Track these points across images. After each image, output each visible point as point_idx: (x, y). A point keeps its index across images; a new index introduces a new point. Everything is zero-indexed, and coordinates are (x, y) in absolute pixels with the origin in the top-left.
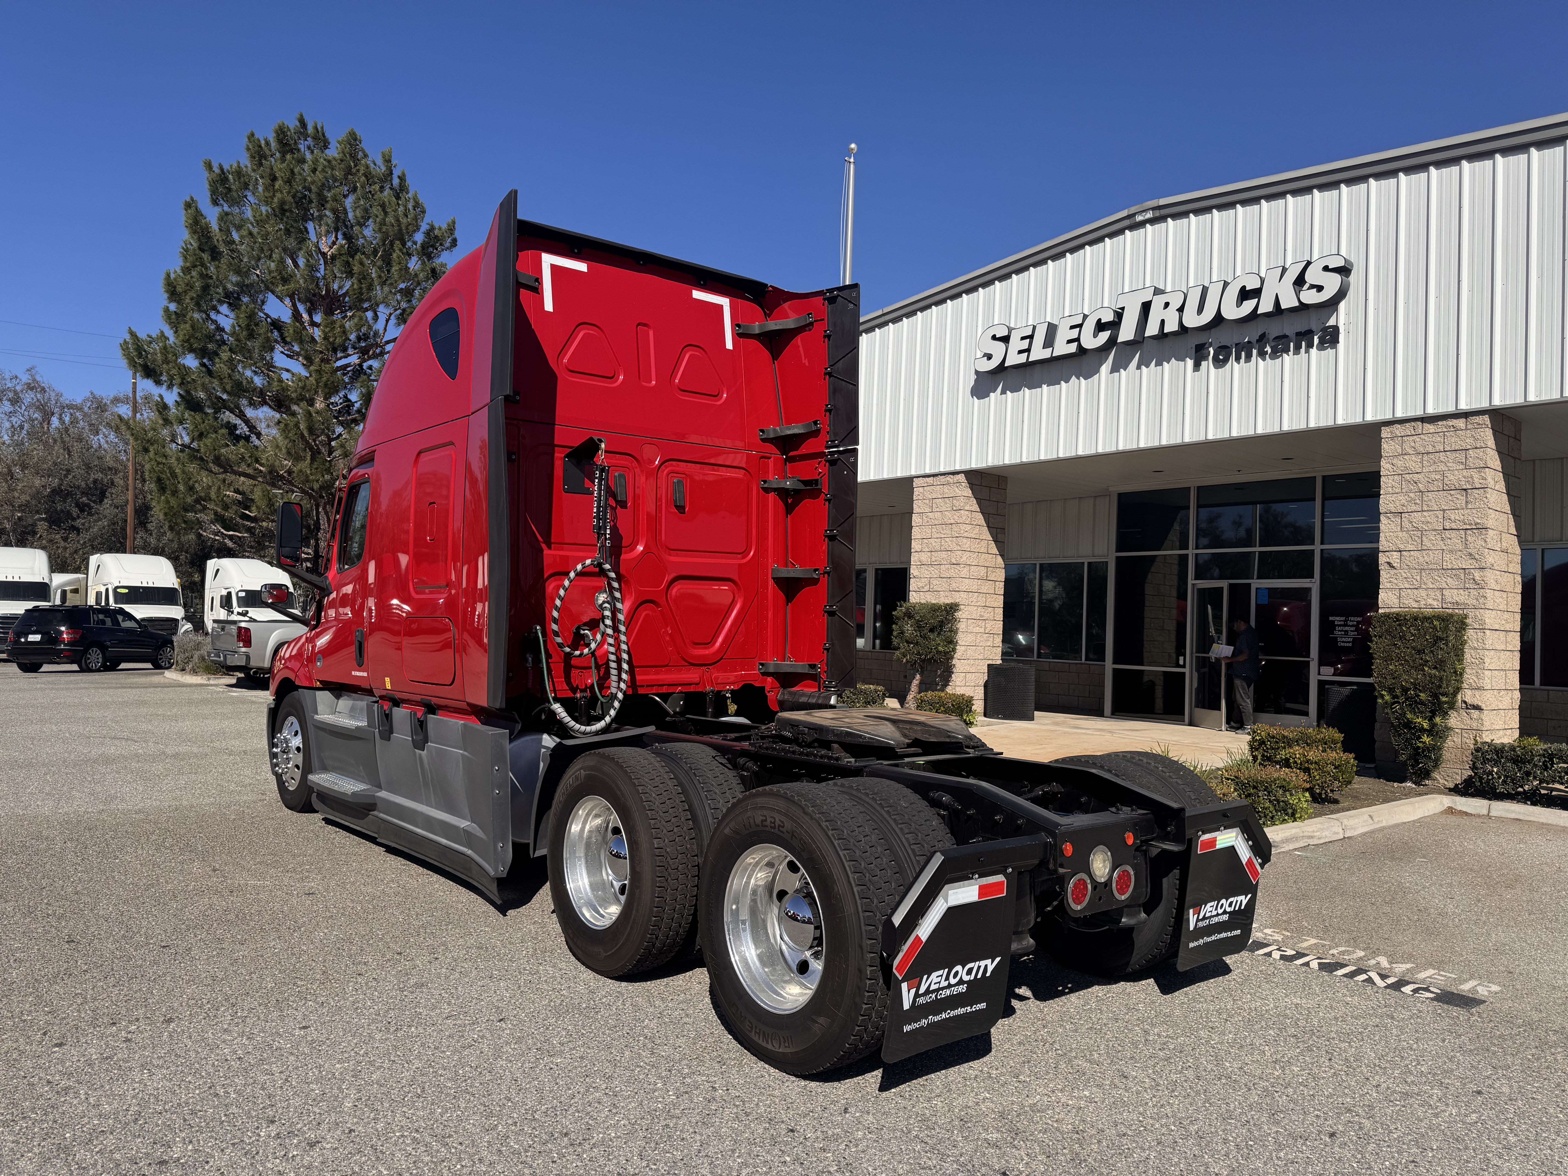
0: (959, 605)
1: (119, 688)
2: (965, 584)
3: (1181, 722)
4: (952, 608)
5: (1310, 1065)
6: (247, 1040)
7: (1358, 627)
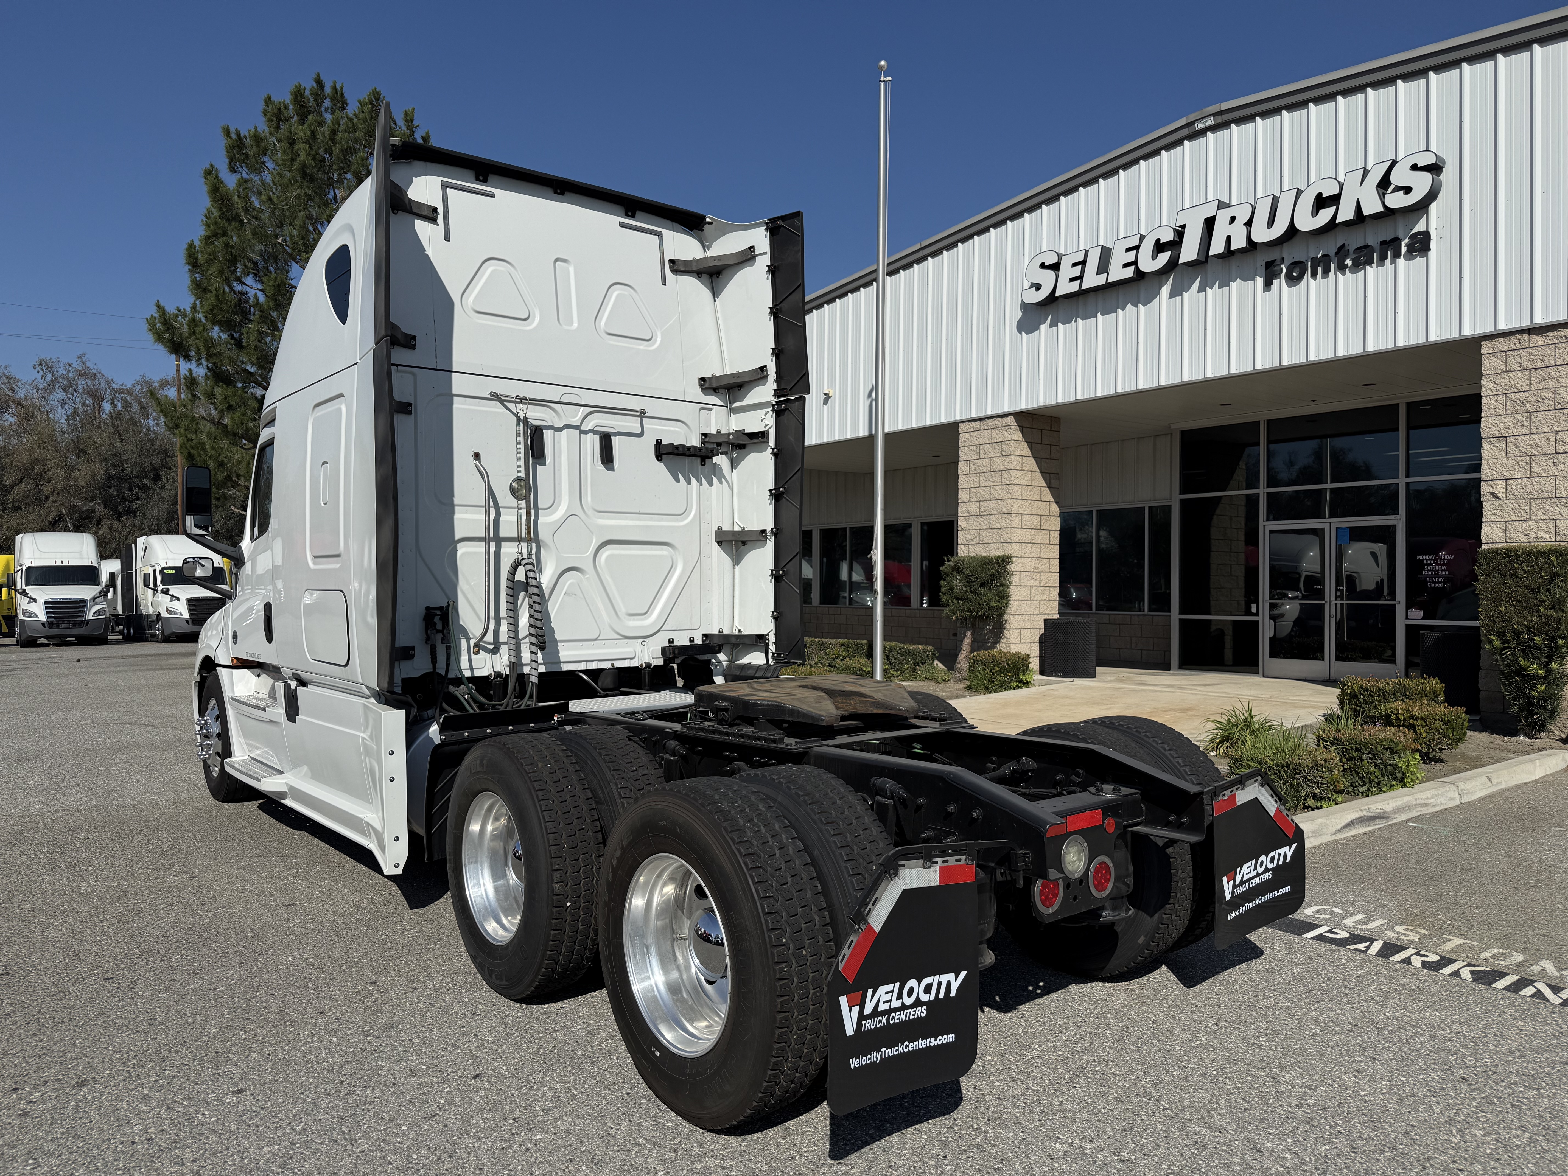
0: (1010, 557)
2: (1017, 535)
3: (1256, 672)
4: (1004, 561)
5: (1495, 1127)
6: (166, 1111)
7: (1449, 565)
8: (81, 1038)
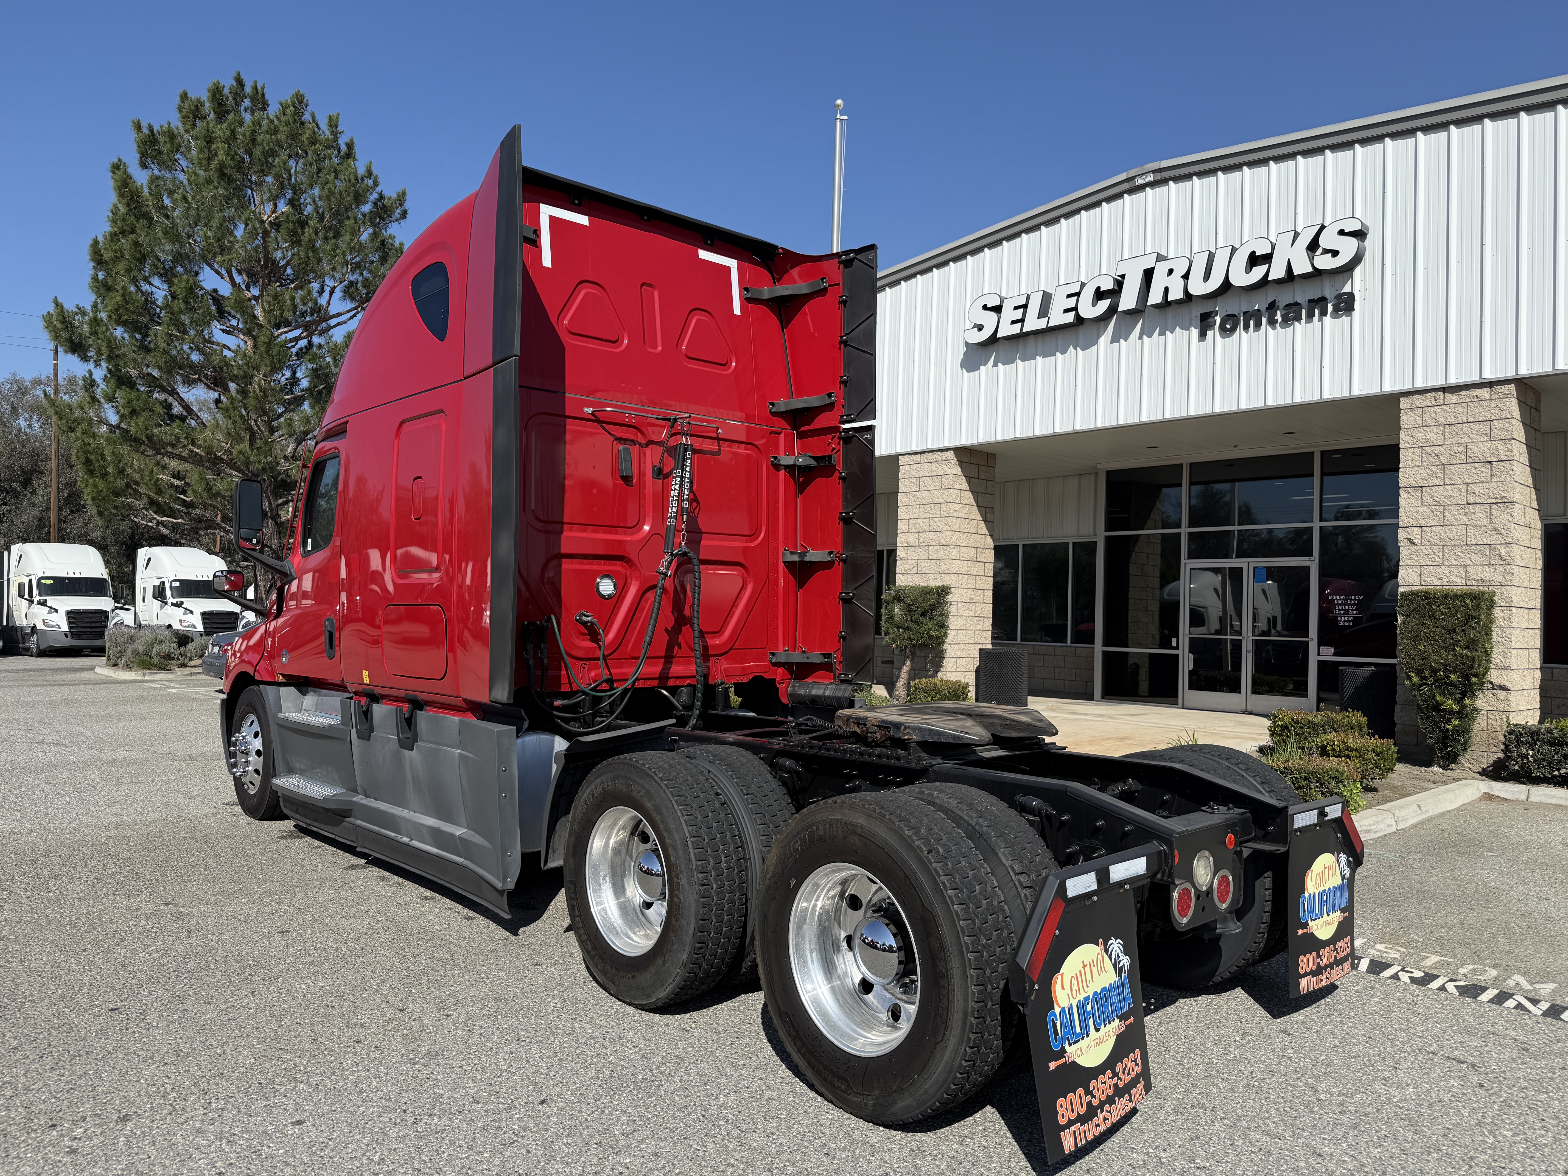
0: (949, 588)
1: (47, 686)
2: (955, 567)
3: (1175, 704)
4: (944, 591)
5: (1521, 1128)
6: (227, 1144)
7: (1359, 606)
8: (106, 1071)
